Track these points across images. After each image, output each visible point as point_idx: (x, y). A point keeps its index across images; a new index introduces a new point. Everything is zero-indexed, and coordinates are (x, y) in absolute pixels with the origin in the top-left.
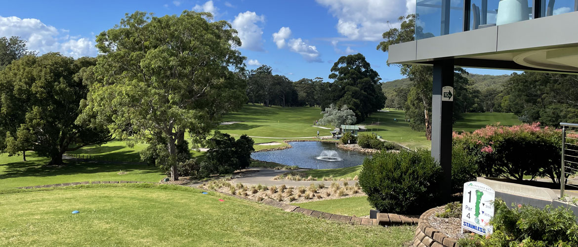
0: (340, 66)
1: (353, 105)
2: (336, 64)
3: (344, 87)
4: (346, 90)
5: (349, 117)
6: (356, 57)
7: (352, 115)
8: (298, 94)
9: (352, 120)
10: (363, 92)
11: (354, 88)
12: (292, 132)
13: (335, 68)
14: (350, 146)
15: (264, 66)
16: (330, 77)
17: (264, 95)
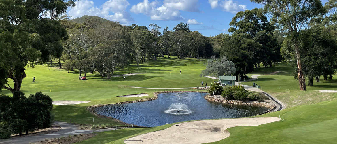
0: (238, 20)
1: (240, 56)
2: (234, 19)
3: (241, 39)
4: (242, 42)
5: (228, 68)
6: (253, 12)
7: (231, 66)
8: (213, 48)
9: (231, 71)
10: (258, 43)
11: (249, 40)
12: (178, 83)
13: (234, 22)
14: (215, 98)
15: (182, 24)
16: (229, 31)
17: (177, 49)
